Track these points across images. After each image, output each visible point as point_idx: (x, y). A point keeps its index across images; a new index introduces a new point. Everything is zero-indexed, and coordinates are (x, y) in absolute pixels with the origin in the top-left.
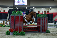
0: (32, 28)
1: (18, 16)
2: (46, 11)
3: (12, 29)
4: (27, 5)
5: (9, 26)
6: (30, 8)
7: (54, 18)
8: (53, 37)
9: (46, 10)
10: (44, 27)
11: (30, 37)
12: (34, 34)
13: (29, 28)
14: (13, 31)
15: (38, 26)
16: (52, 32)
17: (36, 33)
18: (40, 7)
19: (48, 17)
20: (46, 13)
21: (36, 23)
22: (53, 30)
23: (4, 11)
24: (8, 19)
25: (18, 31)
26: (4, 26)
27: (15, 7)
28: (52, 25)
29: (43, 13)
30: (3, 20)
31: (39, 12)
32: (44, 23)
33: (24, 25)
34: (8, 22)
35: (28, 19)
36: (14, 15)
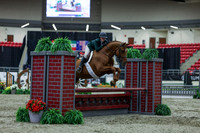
0: (108, 98)
1: (60, 56)
2: (157, 40)
3: (38, 102)
4: (88, 16)
5: (25, 92)
6: (100, 26)
7: (184, 61)
8: (182, 128)
9: (158, 36)
10: (150, 96)
11: (99, 128)
12: (113, 118)
13: (96, 98)
14: (40, 107)
15: (130, 91)
16: (176, 111)
17: (123, 116)
18: (136, 26)
19: (162, 60)
20: (157, 46)
21: (123, 82)
22: (182, 104)
23: (10, 38)
24: (25, 67)
25: (60, 110)
26: (9, 92)
27: (46, 23)
28: (177, 89)
29: (147, 46)
30: (6, 71)
31: (131, 40)
32: (150, 79)
33: (81, 87)
34: (24, 78)
35: (99, 65)
36: (44, 52)
